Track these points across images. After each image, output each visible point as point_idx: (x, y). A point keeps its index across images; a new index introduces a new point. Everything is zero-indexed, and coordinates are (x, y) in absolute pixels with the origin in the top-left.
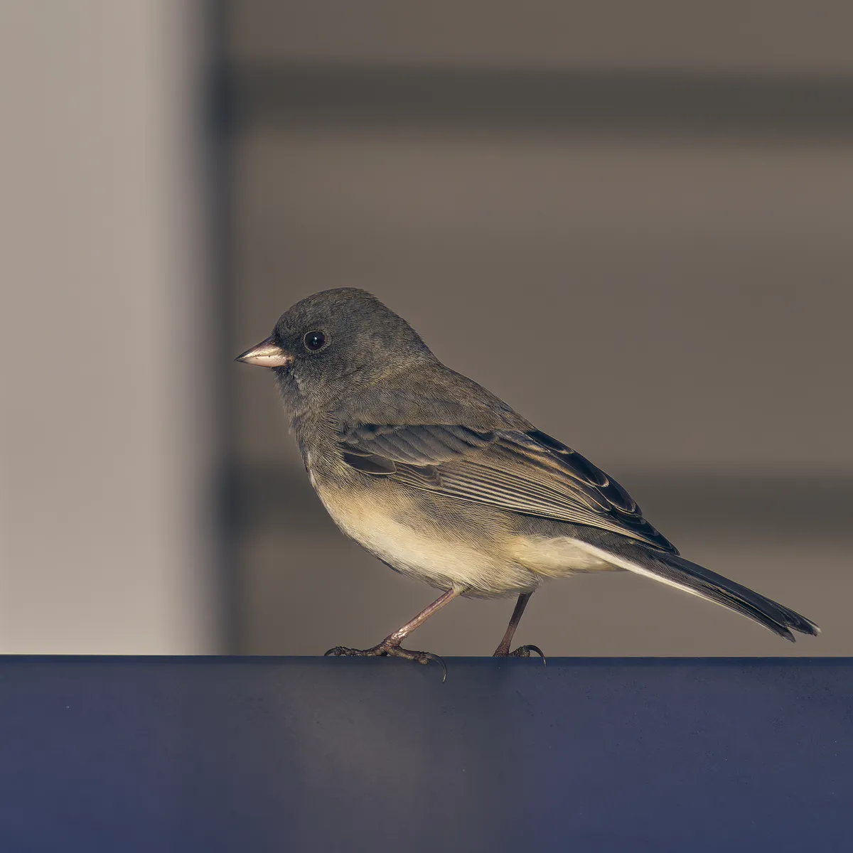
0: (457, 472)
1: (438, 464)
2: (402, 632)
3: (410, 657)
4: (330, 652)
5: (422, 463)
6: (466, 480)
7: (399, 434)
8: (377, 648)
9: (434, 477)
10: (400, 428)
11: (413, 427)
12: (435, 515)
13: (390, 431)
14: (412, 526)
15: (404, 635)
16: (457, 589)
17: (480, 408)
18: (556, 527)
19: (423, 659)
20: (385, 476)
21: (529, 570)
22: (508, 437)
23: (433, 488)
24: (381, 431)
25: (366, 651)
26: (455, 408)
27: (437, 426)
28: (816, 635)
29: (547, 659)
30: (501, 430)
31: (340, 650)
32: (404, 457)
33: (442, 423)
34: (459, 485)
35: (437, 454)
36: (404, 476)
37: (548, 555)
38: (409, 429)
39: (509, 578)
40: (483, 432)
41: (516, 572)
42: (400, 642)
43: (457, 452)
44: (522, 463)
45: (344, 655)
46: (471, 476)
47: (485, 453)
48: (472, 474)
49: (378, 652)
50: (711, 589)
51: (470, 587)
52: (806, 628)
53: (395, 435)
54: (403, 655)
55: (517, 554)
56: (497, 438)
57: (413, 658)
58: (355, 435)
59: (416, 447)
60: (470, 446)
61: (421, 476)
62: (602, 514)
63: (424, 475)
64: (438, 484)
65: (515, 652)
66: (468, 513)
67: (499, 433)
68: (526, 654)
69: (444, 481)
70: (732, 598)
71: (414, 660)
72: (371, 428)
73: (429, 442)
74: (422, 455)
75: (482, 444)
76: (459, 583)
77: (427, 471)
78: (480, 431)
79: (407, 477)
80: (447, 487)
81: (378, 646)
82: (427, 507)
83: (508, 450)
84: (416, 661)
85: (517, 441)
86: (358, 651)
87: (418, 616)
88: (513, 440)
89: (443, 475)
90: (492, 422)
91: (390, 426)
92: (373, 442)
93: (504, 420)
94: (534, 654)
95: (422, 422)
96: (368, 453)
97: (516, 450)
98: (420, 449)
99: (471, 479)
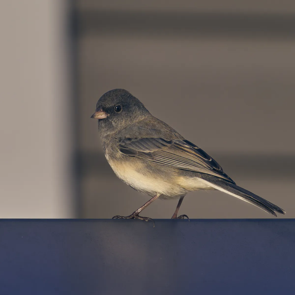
0: (159, 155)
1: (152, 152)
2: (139, 210)
3: (142, 219)
4: (114, 217)
5: (147, 151)
6: (163, 157)
7: (139, 141)
8: (131, 216)
9: (152, 157)
10: (139, 139)
11: (144, 139)
12: (151, 169)
13: (136, 140)
14: (143, 174)
15: (140, 211)
16: (158, 195)
17: (167, 131)
18: (194, 174)
19: (147, 219)
20: (134, 156)
21: (184, 188)
22: (177, 142)
23: (150, 160)
24: (133, 140)
25: (127, 217)
26: (159, 132)
27: (152, 138)
28: (284, 214)
29: (190, 219)
30: (175, 140)
31: (117, 216)
32: (141, 149)
33: (154, 137)
34: (160, 159)
35: (152, 148)
36: (141, 156)
37: (191, 184)
38: (142, 140)
39: (177, 191)
40: (168, 141)
41: (180, 189)
42: (138, 214)
43: (159, 148)
44: (182, 152)
45: (119, 218)
46: (165, 156)
47: (169, 148)
48: (165, 155)
49: (131, 217)
50: (248, 197)
51: (162, 195)
52: (281, 211)
53: (137, 142)
54: (139, 218)
55: (179, 183)
56: (173, 143)
57: (143, 219)
58: (123, 142)
59: (145, 145)
60: (164, 145)
61: (147, 156)
62: (211, 170)
63: (148, 155)
64: (153, 159)
65: (179, 217)
66: (163, 169)
67: (174, 141)
68: (182, 218)
69: (155, 158)
70: (255, 200)
71: (143, 220)
72: (129, 139)
73: (149, 144)
74: (147, 148)
75: (168, 145)
76: (159, 193)
77: (149, 154)
78: (167, 140)
79: (142, 156)
80: (156, 160)
81: (131, 215)
82: (148, 167)
83: (177, 147)
84: (144, 220)
85: (180, 144)
86: (124, 217)
87: (145, 204)
88: (179, 144)
89: (155, 156)
90: (171, 137)
91: (136, 138)
92: (130, 144)
93: (175, 136)
94: (185, 218)
95: (147, 137)
96: (128, 148)
97: (180, 147)
98: (147, 146)
99: (165, 157)
